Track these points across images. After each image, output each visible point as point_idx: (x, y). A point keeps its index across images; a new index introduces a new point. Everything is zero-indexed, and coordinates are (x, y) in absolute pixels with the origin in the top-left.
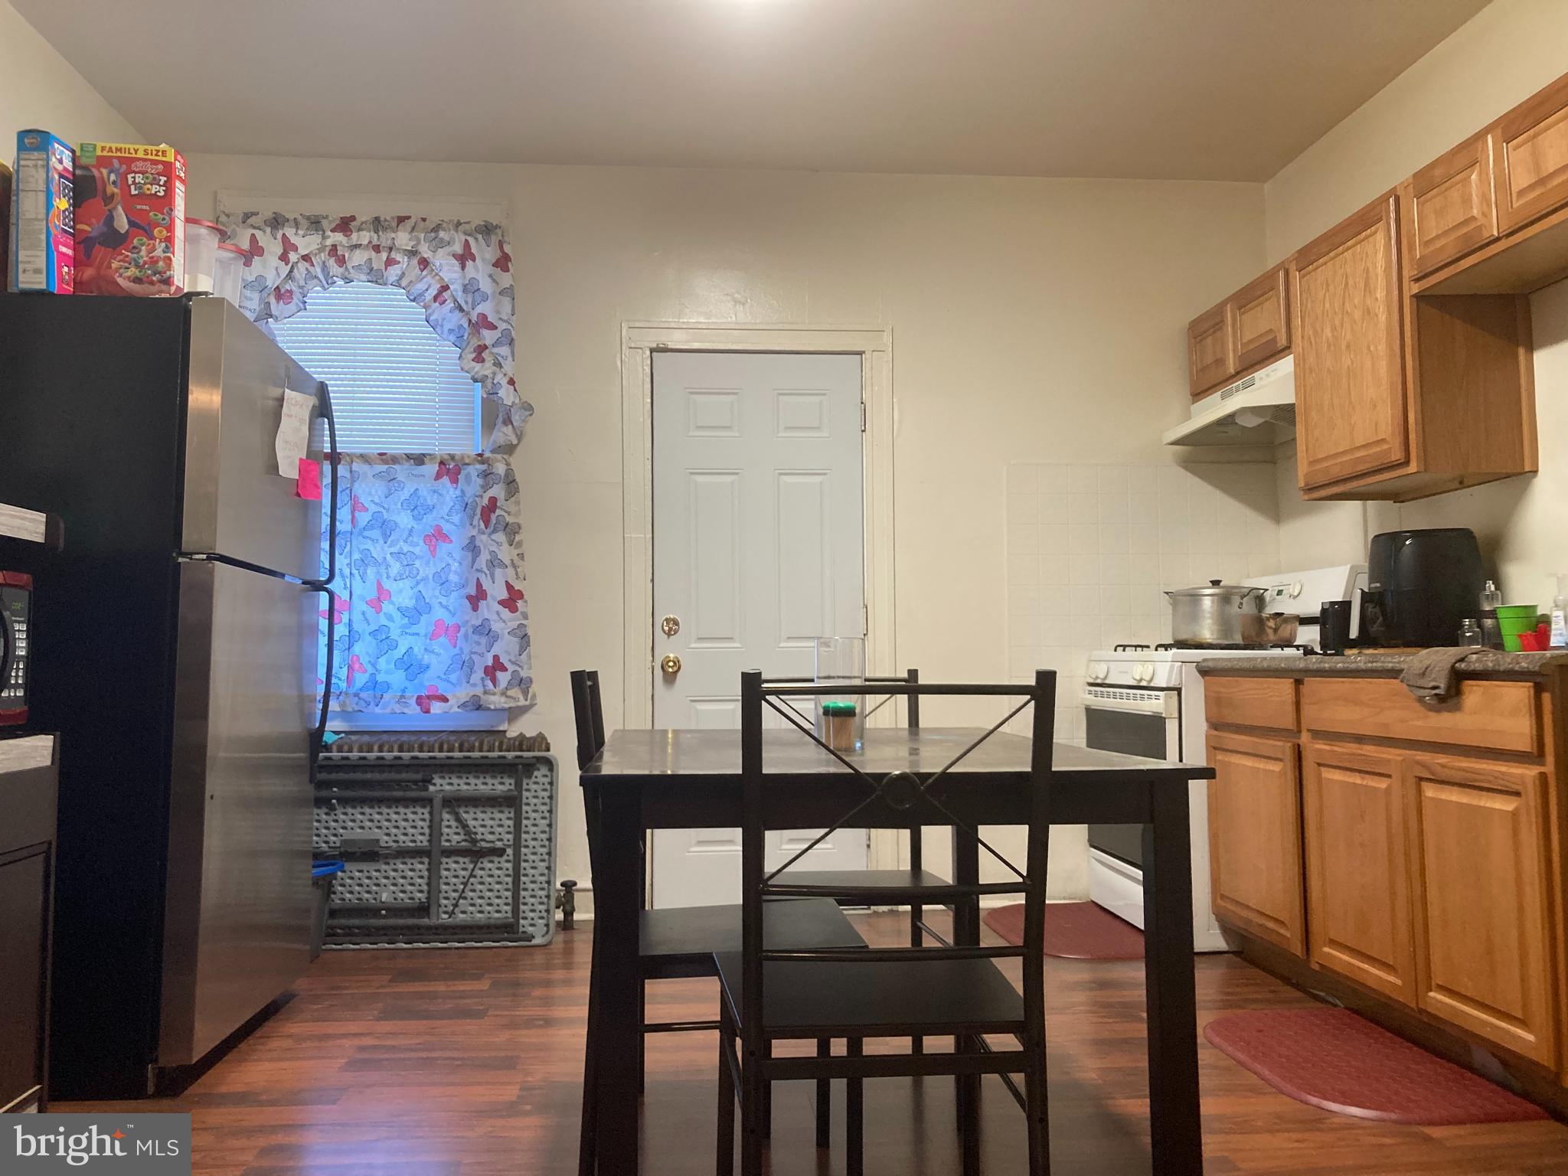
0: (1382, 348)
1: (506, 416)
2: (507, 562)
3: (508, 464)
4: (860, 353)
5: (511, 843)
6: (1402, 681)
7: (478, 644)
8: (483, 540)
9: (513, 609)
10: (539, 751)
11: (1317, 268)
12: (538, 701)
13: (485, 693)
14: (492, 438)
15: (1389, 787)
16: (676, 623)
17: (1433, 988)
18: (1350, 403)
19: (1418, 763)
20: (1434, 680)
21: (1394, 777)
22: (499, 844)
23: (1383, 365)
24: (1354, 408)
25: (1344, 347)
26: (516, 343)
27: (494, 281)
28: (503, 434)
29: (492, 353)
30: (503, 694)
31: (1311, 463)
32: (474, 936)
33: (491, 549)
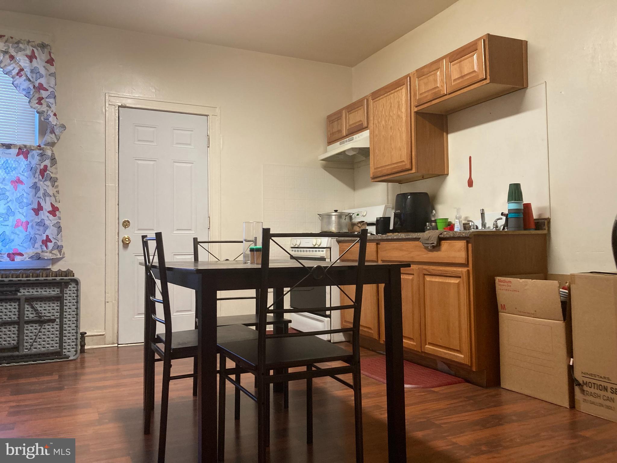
0: (404, 129)
1: (51, 130)
2: (51, 194)
3: (52, 151)
4: (207, 116)
5: (59, 316)
6: (420, 242)
7: (39, 230)
8: (41, 184)
9: (55, 215)
10: (71, 276)
11: (379, 100)
12: (66, 255)
13: (42, 252)
14: (44, 139)
15: (413, 278)
16: (128, 222)
17: (427, 344)
18: (391, 148)
19: (425, 269)
20: (432, 241)
21: (415, 275)
22: (53, 317)
23: (404, 136)
24: (392, 149)
25: (389, 128)
26: (57, 97)
27: (46, 69)
28: (50, 138)
29: (46, 101)
30: (51, 252)
31: (375, 169)
32: (41, 358)
33: (44, 189)
